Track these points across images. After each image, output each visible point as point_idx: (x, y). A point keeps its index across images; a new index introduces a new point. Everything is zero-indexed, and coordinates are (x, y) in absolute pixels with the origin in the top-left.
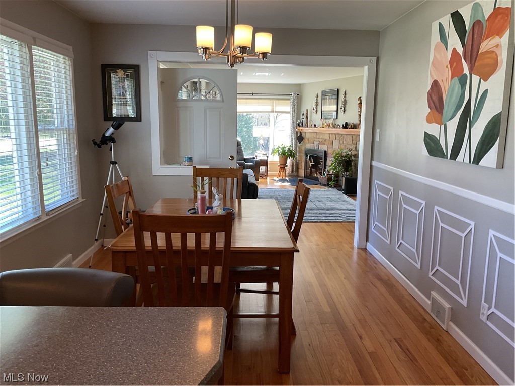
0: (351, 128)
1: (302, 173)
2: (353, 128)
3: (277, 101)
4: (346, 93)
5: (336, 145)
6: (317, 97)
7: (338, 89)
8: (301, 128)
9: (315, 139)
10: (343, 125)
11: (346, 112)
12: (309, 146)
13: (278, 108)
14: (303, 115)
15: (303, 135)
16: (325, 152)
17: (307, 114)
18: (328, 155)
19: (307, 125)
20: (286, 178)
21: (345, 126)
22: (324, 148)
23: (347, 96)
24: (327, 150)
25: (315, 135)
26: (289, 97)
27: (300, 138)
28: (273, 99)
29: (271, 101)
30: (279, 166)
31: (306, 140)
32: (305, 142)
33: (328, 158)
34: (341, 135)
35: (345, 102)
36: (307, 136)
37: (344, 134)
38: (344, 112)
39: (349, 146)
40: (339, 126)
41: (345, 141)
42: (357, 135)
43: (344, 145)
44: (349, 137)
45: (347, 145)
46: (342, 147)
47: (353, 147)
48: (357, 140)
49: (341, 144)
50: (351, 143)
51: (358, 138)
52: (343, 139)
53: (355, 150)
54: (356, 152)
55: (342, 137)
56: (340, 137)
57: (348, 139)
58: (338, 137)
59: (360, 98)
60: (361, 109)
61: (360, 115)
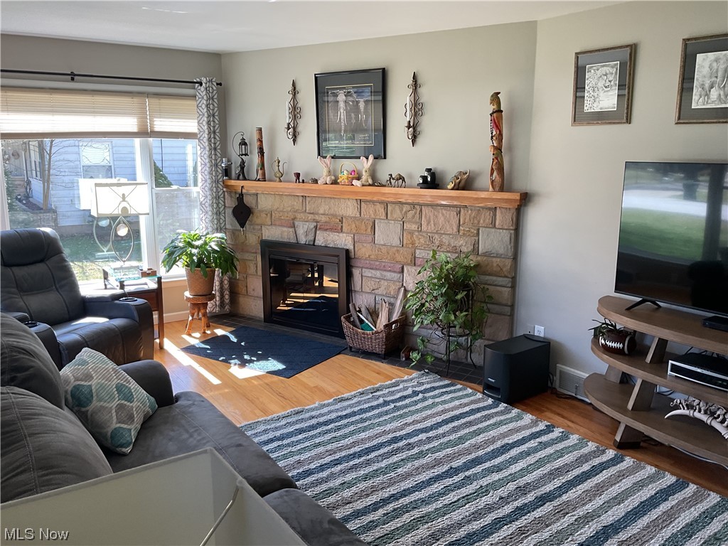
0: (456, 188)
1: (254, 305)
2: (463, 189)
3: (155, 101)
4: (419, 82)
5: (388, 234)
6: (295, 91)
7: (384, 69)
8: (238, 184)
9: (299, 216)
10: (424, 178)
11: (419, 140)
12: (274, 233)
13: (161, 125)
14: (243, 143)
15: (248, 201)
16: (347, 251)
17: (260, 141)
18: (353, 263)
19: (264, 174)
20: (220, 332)
21: (432, 181)
22: (342, 240)
23: (421, 91)
24: (350, 247)
25: (297, 204)
26: (191, 92)
27: (243, 212)
28: (148, 95)
29: (136, 100)
30: (188, 299)
31: (256, 219)
32: (259, 221)
33: (356, 272)
34: (406, 208)
35: (417, 108)
36: (264, 203)
37: (421, 205)
38: (414, 139)
39: (445, 239)
40: (404, 180)
41: (429, 223)
42: (483, 208)
43: (424, 234)
44: (444, 212)
45: (436, 236)
46: (417, 242)
47: (464, 245)
48: (479, 222)
49: (411, 233)
50: (455, 230)
51: (485, 218)
52: (421, 218)
53: (475, 250)
54: (479, 258)
55: (416, 213)
56: (406, 213)
57: (442, 219)
58: (396, 212)
59: (496, 98)
60: (500, 131)
61: (498, 150)
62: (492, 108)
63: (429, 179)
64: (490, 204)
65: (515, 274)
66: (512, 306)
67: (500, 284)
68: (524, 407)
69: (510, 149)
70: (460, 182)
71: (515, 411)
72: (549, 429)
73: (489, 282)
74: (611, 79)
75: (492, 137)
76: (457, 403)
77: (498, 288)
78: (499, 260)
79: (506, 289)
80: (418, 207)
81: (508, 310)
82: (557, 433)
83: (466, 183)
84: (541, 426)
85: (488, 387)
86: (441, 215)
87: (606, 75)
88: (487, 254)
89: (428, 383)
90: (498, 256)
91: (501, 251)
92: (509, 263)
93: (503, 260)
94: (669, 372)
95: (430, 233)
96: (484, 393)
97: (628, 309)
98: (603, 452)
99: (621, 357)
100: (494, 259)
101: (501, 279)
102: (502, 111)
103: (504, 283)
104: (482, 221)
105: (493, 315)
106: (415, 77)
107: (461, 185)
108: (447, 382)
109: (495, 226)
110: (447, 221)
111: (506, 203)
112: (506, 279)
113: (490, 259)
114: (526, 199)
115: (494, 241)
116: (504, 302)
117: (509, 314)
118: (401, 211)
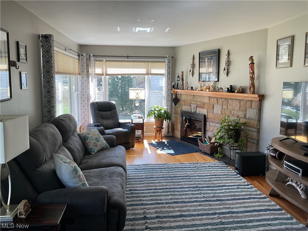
1: (178, 134)
2: (241, 93)
3: (152, 64)
4: (230, 53)
5: (217, 109)
6: (194, 58)
7: (219, 49)
9: (192, 102)
10: (228, 89)
11: (230, 74)
12: (185, 108)
13: (154, 71)
14: (178, 77)
15: (179, 97)
16: (205, 116)
17: (183, 76)
18: (207, 120)
19: (183, 87)
20: (164, 141)
22: (204, 111)
23: (231, 56)
24: (206, 114)
25: (192, 98)
26: (163, 60)
27: (176, 100)
28: (148, 62)
29: (146, 63)
31: (181, 102)
32: (181, 104)
33: (208, 123)
34: (223, 100)
35: (229, 63)
36: (183, 98)
37: (228, 99)
38: (227, 75)
39: (235, 112)
40: (222, 89)
41: (230, 106)
42: (248, 100)
43: (229, 110)
44: (235, 102)
45: (232, 111)
46: (226, 113)
47: (241, 114)
48: (246, 106)
49: (225, 109)
50: (239, 109)
51: (249, 104)
52: (228, 104)
53: (245, 117)
54: (246, 120)
55: (226, 102)
56: (223, 102)
57: (235, 104)
58: (220, 101)
59: (251, 58)
60: (253, 71)
61: (252, 78)
62: (250, 62)
63: (230, 89)
64: (250, 99)
65: (260, 127)
66: (258, 141)
67: (253, 131)
68: (248, 178)
69: (259, 77)
70: (239, 90)
72: (248, 185)
74: (286, 50)
75: (250, 73)
77: (253, 133)
78: (253, 121)
79: (255, 133)
80: (227, 100)
81: (256, 142)
82: (250, 186)
83: (243, 91)
84: (246, 184)
85: (236, 169)
86: (234, 103)
87: (285, 48)
88: (249, 119)
90: (253, 120)
91: (254, 118)
92: (256, 122)
93: (254, 121)
94: (284, 166)
95: (231, 109)
96: (235, 171)
97: (280, 141)
98: (261, 195)
100: (252, 121)
101: (253, 129)
102: (254, 64)
103: (255, 131)
104: (247, 106)
105: (251, 144)
106: (228, 52)
107: (240, 91)
108: (226, 166)
109: (252, 108)
111: (254, 98)
112: (255, 129)
113: (250, 121)
114: (262, 98)
115: (252, 113)
116: (254, 138)
118: (222, 101)
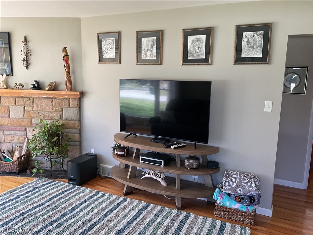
2: (54, 90)
4: (28, 40)
5: (17, 112)
7: (8, 32)
10: (34, 85)
11: (30, 67)
21: (38, 86)
23: (29, 44)
34: (25, 99)
35: (28, 52)
37: (33, 98)
38: (27, 66)
39: (47, 114)
40: (23, 86)
41: (38, 106)
42: (63, 99)
43: (36, 112)
44: (45, 101)
45: (42, 112)
46: (32, 115)
47: (56, 116)
48: (62, 105)
49: (29, 111)
50: (51, 109)
51: (65, 103)
52: (33, 104)
53: (61, 118)
54: (64, 121)
55: (31, 102)
56: (25, 102)
57: (44, 104)
58: (21, 102)
59: (65, 49)
60: (68, 64)
61: (68, 73)
62: (63, 54)
63: (36, 86)
64: (66, 97)
65: (81, 127)
66: (80, 142)
67: (74, 132)
68: (87, 186)
69: (74, 72)
70: (51, 87)
71: (83, 188)
72: (97, 193)
73: (69, 132)
74: (112, 45)
75: (65, 67)
76: (55, 190)
77: (74, 134)
78: (73, 121)
79: (77, 134)
80: (32, 99)
81: (78, 143)
82: (100, 194)
83: (54, 87)
84: (94, 193)
85: (71, 180)
86: (43, 102)
87: (110, 43)
88: (67, 119)
89: (41, 183)
90: (72, 120)
91: (74, 118)
92: (77, 123)
93: (75, 121)
94: (141, 161)
95: (40, 111)
96: (68, 183)
97: (125, 138)
98: (119, 198)
99: (124, 157)
100: (71, 122)
101: (74, 130)
102: (68, 56)
103: (76, 132)
104: (63, 105)
105: (72, 147)
106: (25, 37)
107: (52, 88)
108: (51, 181)
109: (70, 107)
110: (46, 105)
111: (74, 96)
112: (76, 130)
113: (68, 121)
114: (82, 94)
115: (70, 113)
116: (77, 140)
117: (79, 145)
118: (23, 101)
